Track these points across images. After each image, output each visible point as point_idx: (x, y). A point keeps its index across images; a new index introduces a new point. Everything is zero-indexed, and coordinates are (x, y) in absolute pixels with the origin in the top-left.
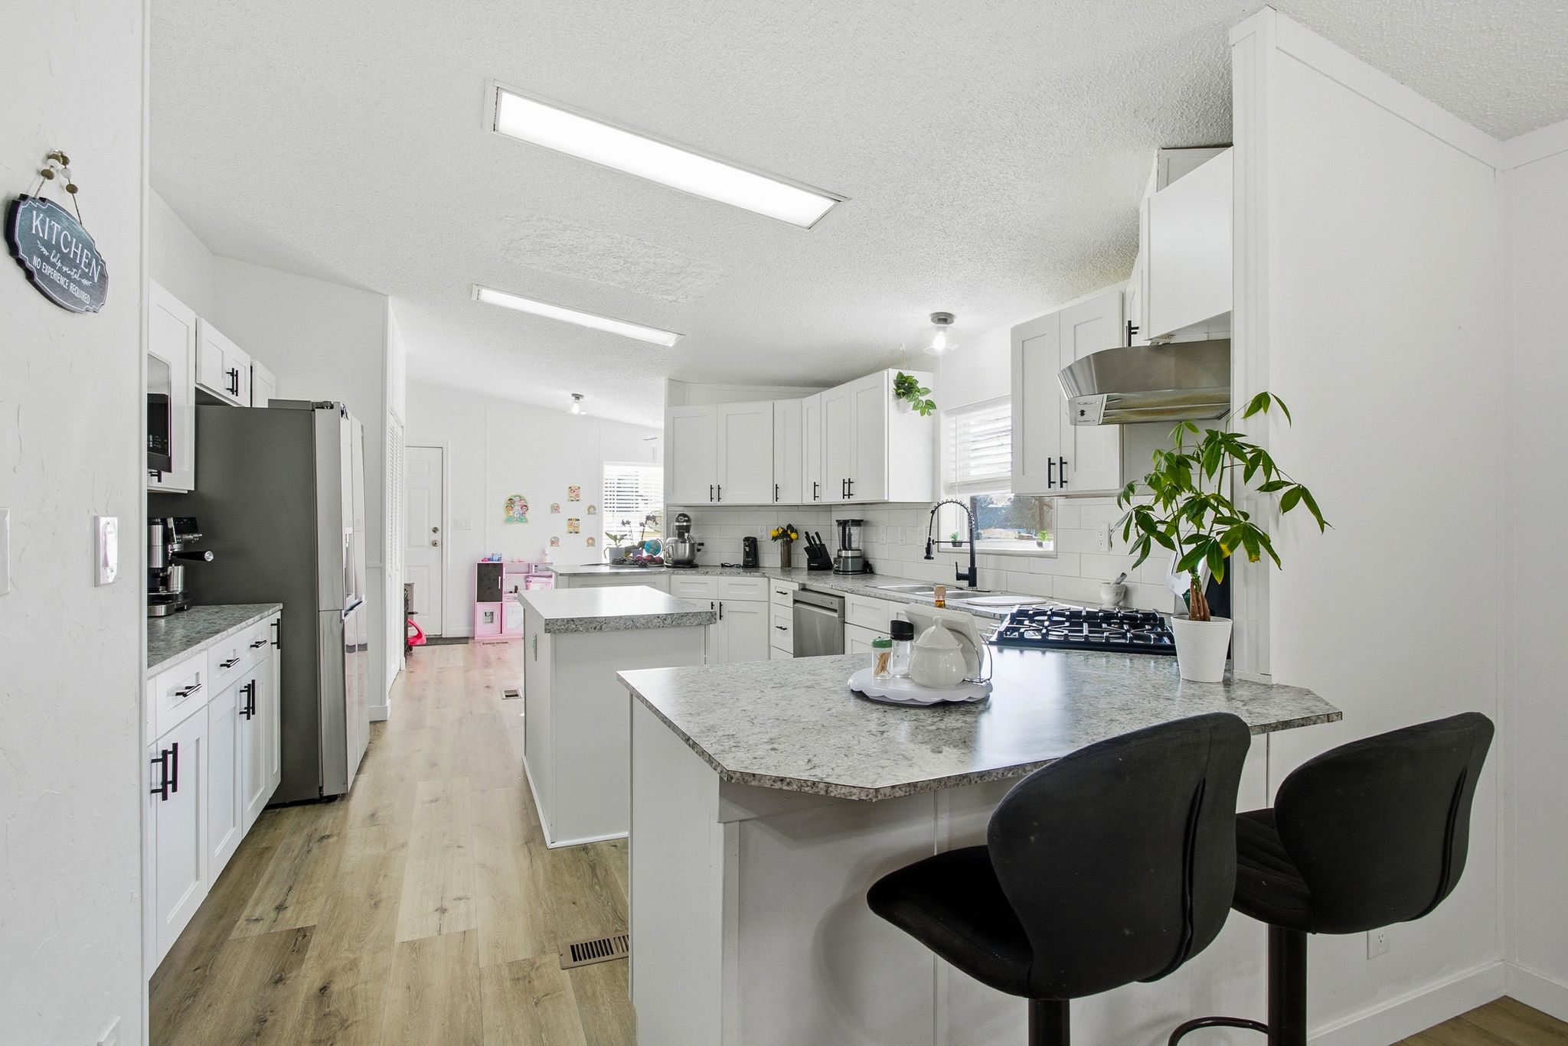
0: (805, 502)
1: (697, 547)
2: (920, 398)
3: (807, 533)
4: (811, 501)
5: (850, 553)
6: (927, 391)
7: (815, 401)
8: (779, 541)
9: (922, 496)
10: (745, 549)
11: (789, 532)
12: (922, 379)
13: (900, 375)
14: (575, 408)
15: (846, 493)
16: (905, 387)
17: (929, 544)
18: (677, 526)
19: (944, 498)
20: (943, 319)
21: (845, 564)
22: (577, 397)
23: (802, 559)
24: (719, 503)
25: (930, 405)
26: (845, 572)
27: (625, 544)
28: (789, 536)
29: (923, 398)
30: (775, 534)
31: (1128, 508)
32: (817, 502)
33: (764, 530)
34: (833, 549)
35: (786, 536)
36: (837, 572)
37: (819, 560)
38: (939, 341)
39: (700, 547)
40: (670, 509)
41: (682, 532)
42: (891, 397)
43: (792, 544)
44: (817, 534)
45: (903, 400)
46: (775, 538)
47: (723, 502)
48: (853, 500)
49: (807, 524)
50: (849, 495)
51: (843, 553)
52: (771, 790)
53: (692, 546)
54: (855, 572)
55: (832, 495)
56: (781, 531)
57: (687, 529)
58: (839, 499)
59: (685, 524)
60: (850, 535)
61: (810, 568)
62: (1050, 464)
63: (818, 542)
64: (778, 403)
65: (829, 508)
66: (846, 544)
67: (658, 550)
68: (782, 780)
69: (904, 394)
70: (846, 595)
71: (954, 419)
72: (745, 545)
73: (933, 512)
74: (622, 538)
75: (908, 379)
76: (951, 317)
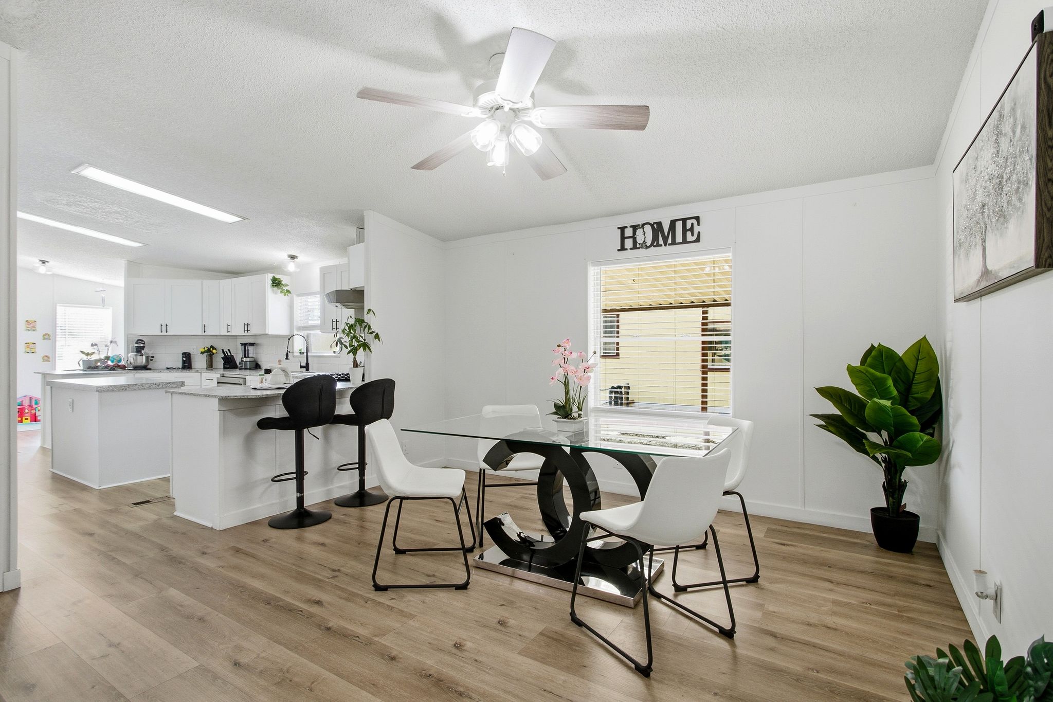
0: (222, 334)
1: (150, 359)
2: (284, 288)
3: (223, 350)
4: (226, 333)
5: (248, 359)
6: (287, 285)
7: (227, 284)
8: (205, 354)
9: (285, 331)
10: (183, 359)
11: (211, 349)
12: (284, 279)
13: (274, 277)
14: (42, 269)
15: (246, 329)
16: (276, 283)
17: (287, 353)
18: (136, 347)
19: (296, 333)
20: (293, 257)
21: (246, 364)
22: (44, 262)
23: (219, 362)
24: (166, 334)
25: (288, 291)
26: (246, 369)
27: (94, 357)
28: (211, 352)
29: (285, 288)
30: (203, 350)
31: (337, 339)
32: (230, 334)
33: (196, 350)
34: (238, 358)
35: (210, 352)
36: (241, 369)
37: (230, 363)
38: (291, 267)
39: (152, 358)
40: (129, 337)
41: (139, 350)
42: (269, 287)
43: (213, 356)
44: (229, 350)
45: (275, 288)
46: (202, 353)
47: (168, 333)
48: (249, 333)
49: (222, 345)
50: (248, 331)
51: (245, 359)
52: (233, 399)
53: (147, 358)
54: (251, 369)
55: (238, 330)
56: (206, 349)
57: (143, 348)
58: (242, 333)
59: (142, 345)
60: (248, 350)
61: (225, 368)
62: (333, 321)
63: (229, 354)
64: (204, 281)
65: (235, 337)
66: (246, 355)
67: (120, 361)
68: (236, 396)
69: (276, 286)
70: (247, 377)
71: (300, 298)
72: (183, 357)
73: (289, 339)
74: (93, 353)
75: (278, 279)
76: (297, 257)
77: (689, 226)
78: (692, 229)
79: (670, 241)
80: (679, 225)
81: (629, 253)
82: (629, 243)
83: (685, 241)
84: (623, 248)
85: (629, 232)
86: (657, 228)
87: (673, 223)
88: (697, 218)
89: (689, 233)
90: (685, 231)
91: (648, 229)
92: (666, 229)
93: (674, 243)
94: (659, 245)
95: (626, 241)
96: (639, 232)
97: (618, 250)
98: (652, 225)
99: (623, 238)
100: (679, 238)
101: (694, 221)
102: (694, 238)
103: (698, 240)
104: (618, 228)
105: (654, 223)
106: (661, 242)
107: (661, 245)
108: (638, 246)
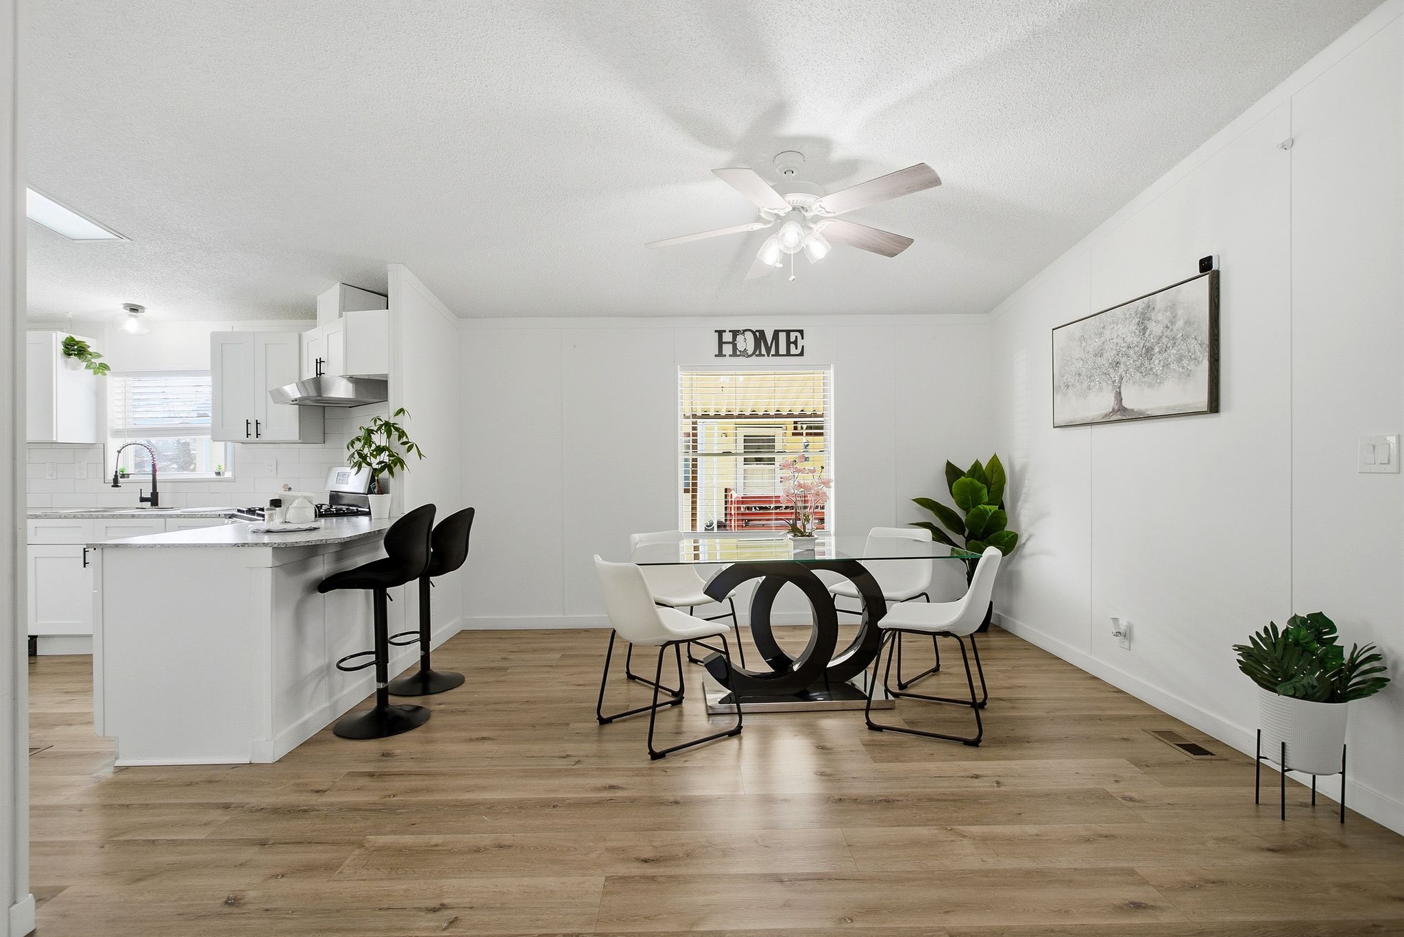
2: (93, 360)
6: (100, 355)
12: (94, 345)
13: (69, 339)
16: (74, 349)
20: (134, 309)
25: (104, 367)
29: (97, 361)
38: (125, 325)
42: (59, 355)
45: (74, 359)
62: (247, 424)
69: (74, 355)
71: (124, 380)
73: (119, 451)
75: (78, 343)
76: (142, 308)
77: (792, 339)
78: (795, 343)
79: (773, 352)
80: (782, 336)
81: (728, 360)
82: (728, 349)
83: (788, 354)
84: (720, 354)
85: (727, 337)
86: (759, 337)
87: (776, 333)
88: (801, 332)
89: (792, 346)
90: (788, 343)
91: (749, 336)
92: (769, 338)
93: (777, 354)
94: (761, 355)
95: (724, 346)
96: (740, 338)
97: (716, 356)
98: (754, 333)
99: (721, 343)
100: (783, 350)
101: (798, 334)
102: (798, 352)
103: (802, 354)
104: (716, 331)
105: (757, 331)
106: (764, 351)
107: (764, 355)
108: (738, 353)
